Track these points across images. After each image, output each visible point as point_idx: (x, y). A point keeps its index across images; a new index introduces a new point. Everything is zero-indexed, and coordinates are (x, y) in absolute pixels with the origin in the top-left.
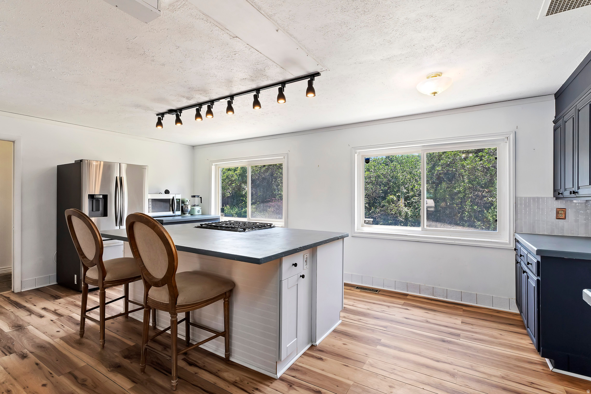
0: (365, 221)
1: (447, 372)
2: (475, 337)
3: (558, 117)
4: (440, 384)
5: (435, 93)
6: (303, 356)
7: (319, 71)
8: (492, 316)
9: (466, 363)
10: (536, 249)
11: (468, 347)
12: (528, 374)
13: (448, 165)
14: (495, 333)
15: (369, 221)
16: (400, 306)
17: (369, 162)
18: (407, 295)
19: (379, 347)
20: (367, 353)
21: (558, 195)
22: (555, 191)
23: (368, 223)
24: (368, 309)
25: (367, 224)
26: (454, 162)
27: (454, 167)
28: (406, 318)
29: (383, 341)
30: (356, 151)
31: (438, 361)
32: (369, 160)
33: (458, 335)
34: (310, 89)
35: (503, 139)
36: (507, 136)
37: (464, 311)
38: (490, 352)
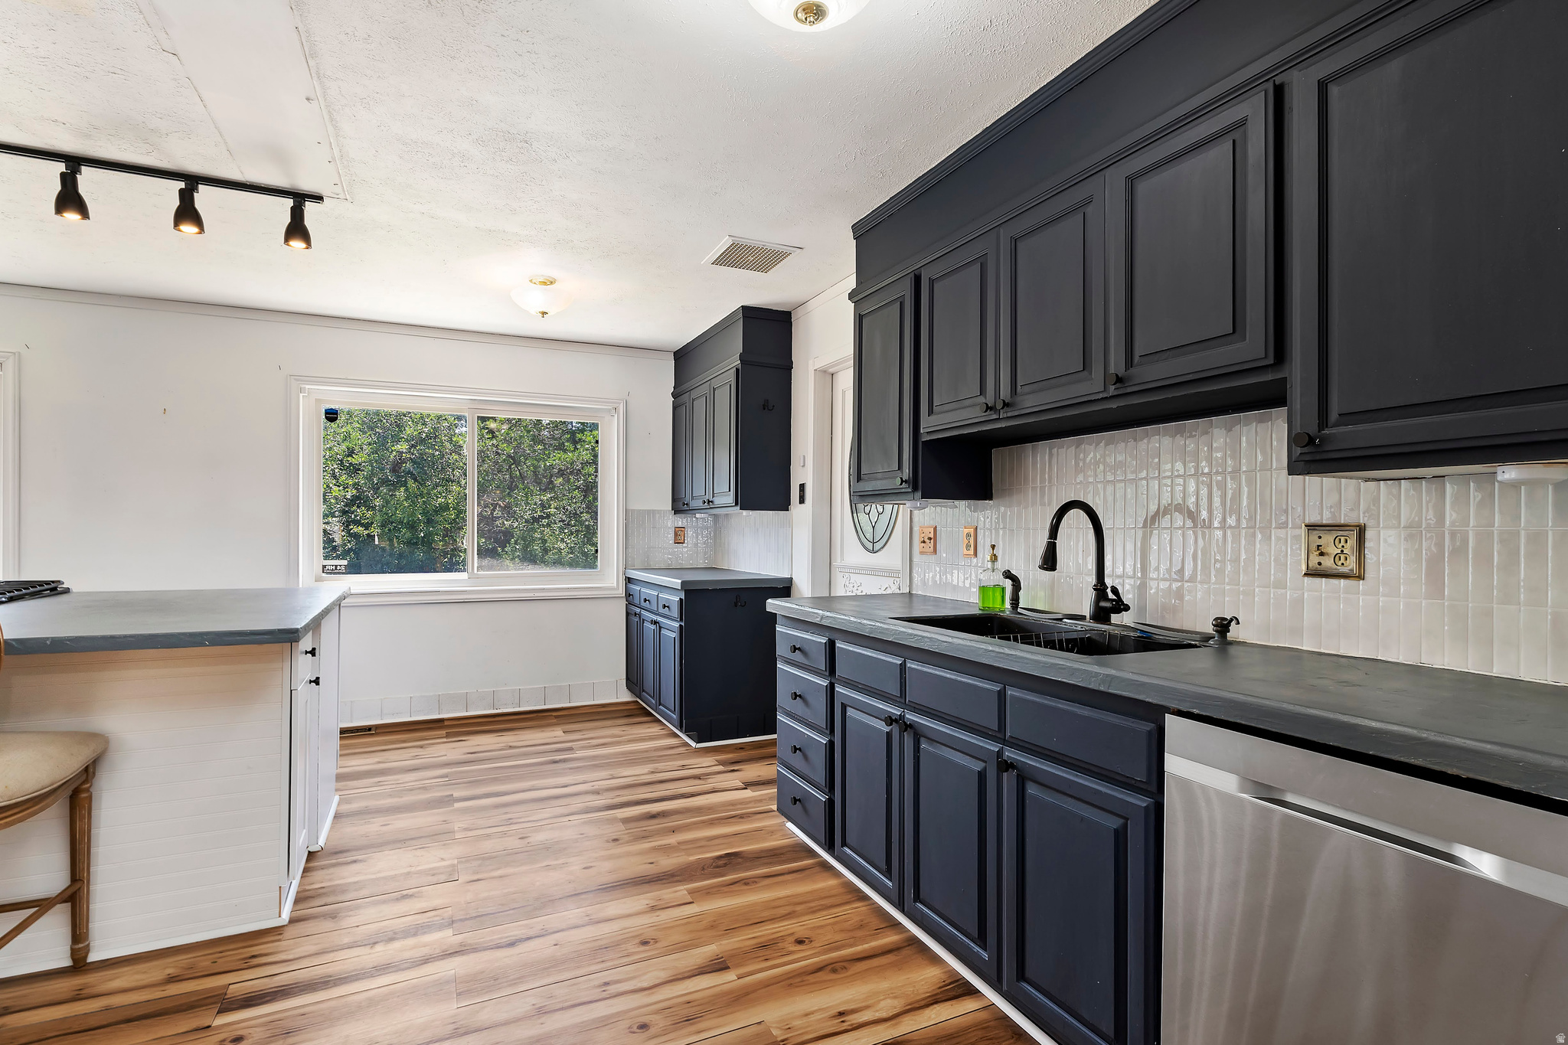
0: (324, 567)
1: (587, 793)
2: (595, 744)
3: (680, 389)
4: (587, 807)
5: (544, 313)
6: (305, 874)
7: (324, 193)
8: (599, 713)
9: (604, 774)
10: (680, 581)
11: (594, 757)
12: (674, 760)
13: (422, 441)
14: (616, 731)
15: (336, 566)
16: (445, 740)
17: (336, 419)
18: (441, 720)
19: (457, 805)
20: (444, 819)
21: (679, 506)
22: (674, 500)
23: (335, 571)
24: (379, 762)
25: (330, 573)
26: (434, 435)
27: (437, 447)
28: (472, 753)
29: (456, 794)
30: (303, 386)
31: (566, 786)
32: (337, 414)
33: (571, 749)
34: (297, 229)
35: (610, 410)
36: (615, 405)
37: (556, 717)
38: (623, 754)
